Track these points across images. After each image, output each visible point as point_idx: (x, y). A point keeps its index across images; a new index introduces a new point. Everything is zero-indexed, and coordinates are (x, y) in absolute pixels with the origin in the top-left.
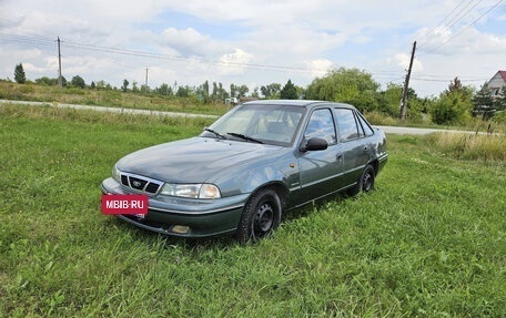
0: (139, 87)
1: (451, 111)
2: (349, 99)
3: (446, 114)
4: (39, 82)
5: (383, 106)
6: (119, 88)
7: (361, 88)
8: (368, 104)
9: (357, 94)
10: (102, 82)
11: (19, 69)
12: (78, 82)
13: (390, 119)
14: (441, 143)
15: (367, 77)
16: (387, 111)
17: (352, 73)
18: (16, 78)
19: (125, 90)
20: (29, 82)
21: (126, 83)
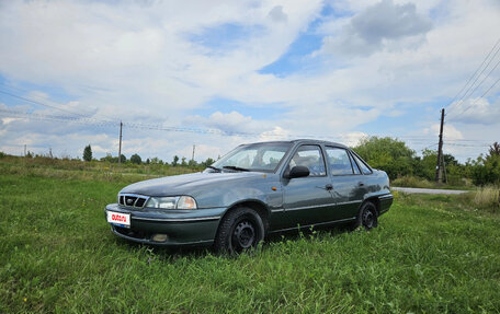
0: (187, 161)
1: (491, 173)
2: (382, 164)
3: (486, 177)
4: (103, 160)
5: (419, 171)
6: (170, 163)
7: (395, 155)
8: (402, 169)
9: (390, 159)
10: (156, 159)
11: (88, 150)
12: (136, 159)
13: (425, 181)
14: (477, 200)
15: (401, 145)
16: (424, 175)
17: (386, 142)
18: (84, 157)
19: (175, 165)
20: (94, 160)
21: (176, 159)
